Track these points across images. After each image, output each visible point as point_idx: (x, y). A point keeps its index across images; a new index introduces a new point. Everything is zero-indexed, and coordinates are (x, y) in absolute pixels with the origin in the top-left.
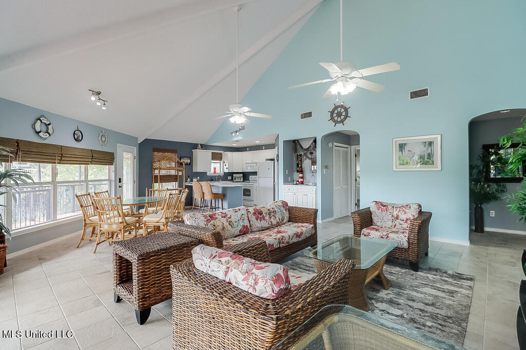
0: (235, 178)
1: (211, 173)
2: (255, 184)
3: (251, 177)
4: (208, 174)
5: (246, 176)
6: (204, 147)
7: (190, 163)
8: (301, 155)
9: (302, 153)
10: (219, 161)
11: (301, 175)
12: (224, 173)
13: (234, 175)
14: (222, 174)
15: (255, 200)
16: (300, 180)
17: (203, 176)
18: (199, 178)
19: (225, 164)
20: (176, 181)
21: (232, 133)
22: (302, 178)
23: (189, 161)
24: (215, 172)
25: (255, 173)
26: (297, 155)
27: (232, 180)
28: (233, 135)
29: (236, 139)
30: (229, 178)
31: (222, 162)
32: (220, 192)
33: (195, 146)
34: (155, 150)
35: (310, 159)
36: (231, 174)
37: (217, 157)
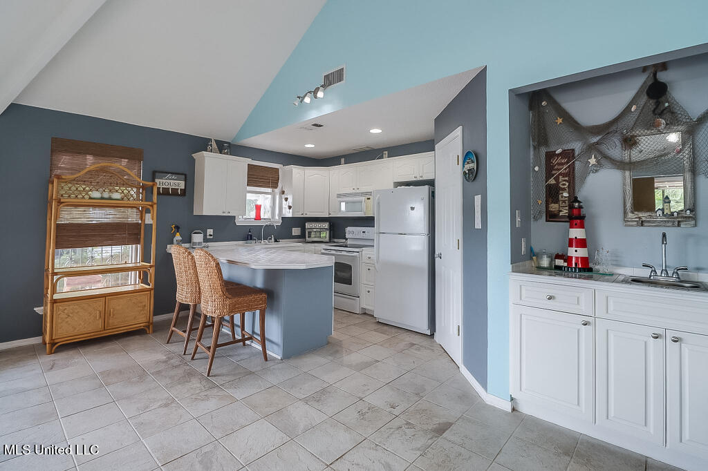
0: (310, 233)
1: (246, 217)
2: (366, 252)
3: (351, 231)
4: (240, 221)
5: (336, 227)
6: (225, 147)
7: (184, 192)
8: (569, 155)
9: (577, 146)
10: (269, 190)
11: (576, 233)
12: (283, 218)
13: (308, 225)
14: (277, 221)
15: (363, 294)
16: (576, 253)
17: (224, 228)
18: (210, 231)
19: (284, 196)
20: (137, 241)
21: (302, 98)
22: (582, 243)
23: (181, 185)
24: (258, 218)
25: (368, 221)
26: (549, 156)
27: (302, 237)
28: (307, 100)
29: (313, 115)
30: (296, 231)
31: (277, 191)
32: (259, 283)
33: (202, 144)
34: (62, 145)
35: (621, 165)
36: (301, 222)
37: (261, 178)
